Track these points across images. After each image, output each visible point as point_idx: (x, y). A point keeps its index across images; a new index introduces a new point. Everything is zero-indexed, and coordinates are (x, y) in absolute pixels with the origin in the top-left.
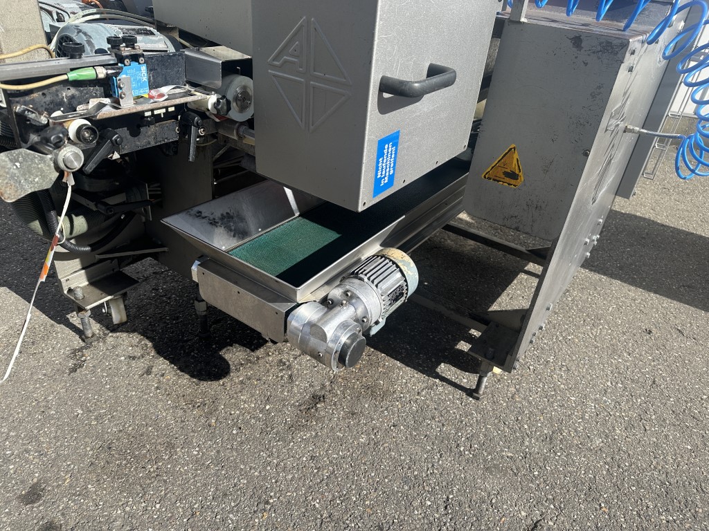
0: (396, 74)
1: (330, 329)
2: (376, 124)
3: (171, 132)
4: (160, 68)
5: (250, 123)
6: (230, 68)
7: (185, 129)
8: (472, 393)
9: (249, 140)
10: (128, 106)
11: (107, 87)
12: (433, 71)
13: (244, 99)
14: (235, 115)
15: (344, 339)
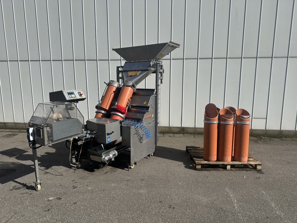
0: (108, 133)
1: (106, 158)
2: (107, 136)
3: (90, 140)
4: (89, 134)
5: (97, 138)
6: (95, 133)
7: (91, 139)
8: (128, 170)
9: (97, 139)
10: (87, 137)
11: (86, 136)
12: (112, 132)
13: (97, 136)
14: (96, 137)
15: (107, 159)
